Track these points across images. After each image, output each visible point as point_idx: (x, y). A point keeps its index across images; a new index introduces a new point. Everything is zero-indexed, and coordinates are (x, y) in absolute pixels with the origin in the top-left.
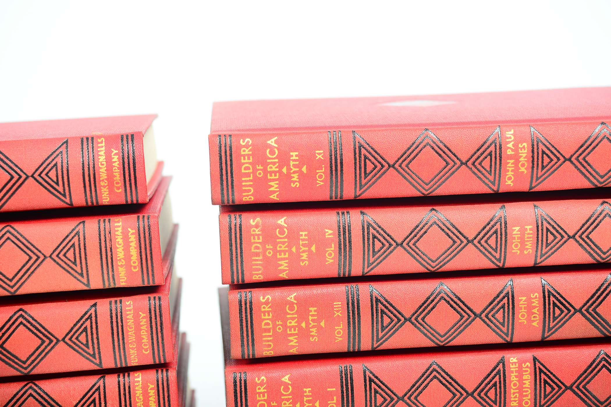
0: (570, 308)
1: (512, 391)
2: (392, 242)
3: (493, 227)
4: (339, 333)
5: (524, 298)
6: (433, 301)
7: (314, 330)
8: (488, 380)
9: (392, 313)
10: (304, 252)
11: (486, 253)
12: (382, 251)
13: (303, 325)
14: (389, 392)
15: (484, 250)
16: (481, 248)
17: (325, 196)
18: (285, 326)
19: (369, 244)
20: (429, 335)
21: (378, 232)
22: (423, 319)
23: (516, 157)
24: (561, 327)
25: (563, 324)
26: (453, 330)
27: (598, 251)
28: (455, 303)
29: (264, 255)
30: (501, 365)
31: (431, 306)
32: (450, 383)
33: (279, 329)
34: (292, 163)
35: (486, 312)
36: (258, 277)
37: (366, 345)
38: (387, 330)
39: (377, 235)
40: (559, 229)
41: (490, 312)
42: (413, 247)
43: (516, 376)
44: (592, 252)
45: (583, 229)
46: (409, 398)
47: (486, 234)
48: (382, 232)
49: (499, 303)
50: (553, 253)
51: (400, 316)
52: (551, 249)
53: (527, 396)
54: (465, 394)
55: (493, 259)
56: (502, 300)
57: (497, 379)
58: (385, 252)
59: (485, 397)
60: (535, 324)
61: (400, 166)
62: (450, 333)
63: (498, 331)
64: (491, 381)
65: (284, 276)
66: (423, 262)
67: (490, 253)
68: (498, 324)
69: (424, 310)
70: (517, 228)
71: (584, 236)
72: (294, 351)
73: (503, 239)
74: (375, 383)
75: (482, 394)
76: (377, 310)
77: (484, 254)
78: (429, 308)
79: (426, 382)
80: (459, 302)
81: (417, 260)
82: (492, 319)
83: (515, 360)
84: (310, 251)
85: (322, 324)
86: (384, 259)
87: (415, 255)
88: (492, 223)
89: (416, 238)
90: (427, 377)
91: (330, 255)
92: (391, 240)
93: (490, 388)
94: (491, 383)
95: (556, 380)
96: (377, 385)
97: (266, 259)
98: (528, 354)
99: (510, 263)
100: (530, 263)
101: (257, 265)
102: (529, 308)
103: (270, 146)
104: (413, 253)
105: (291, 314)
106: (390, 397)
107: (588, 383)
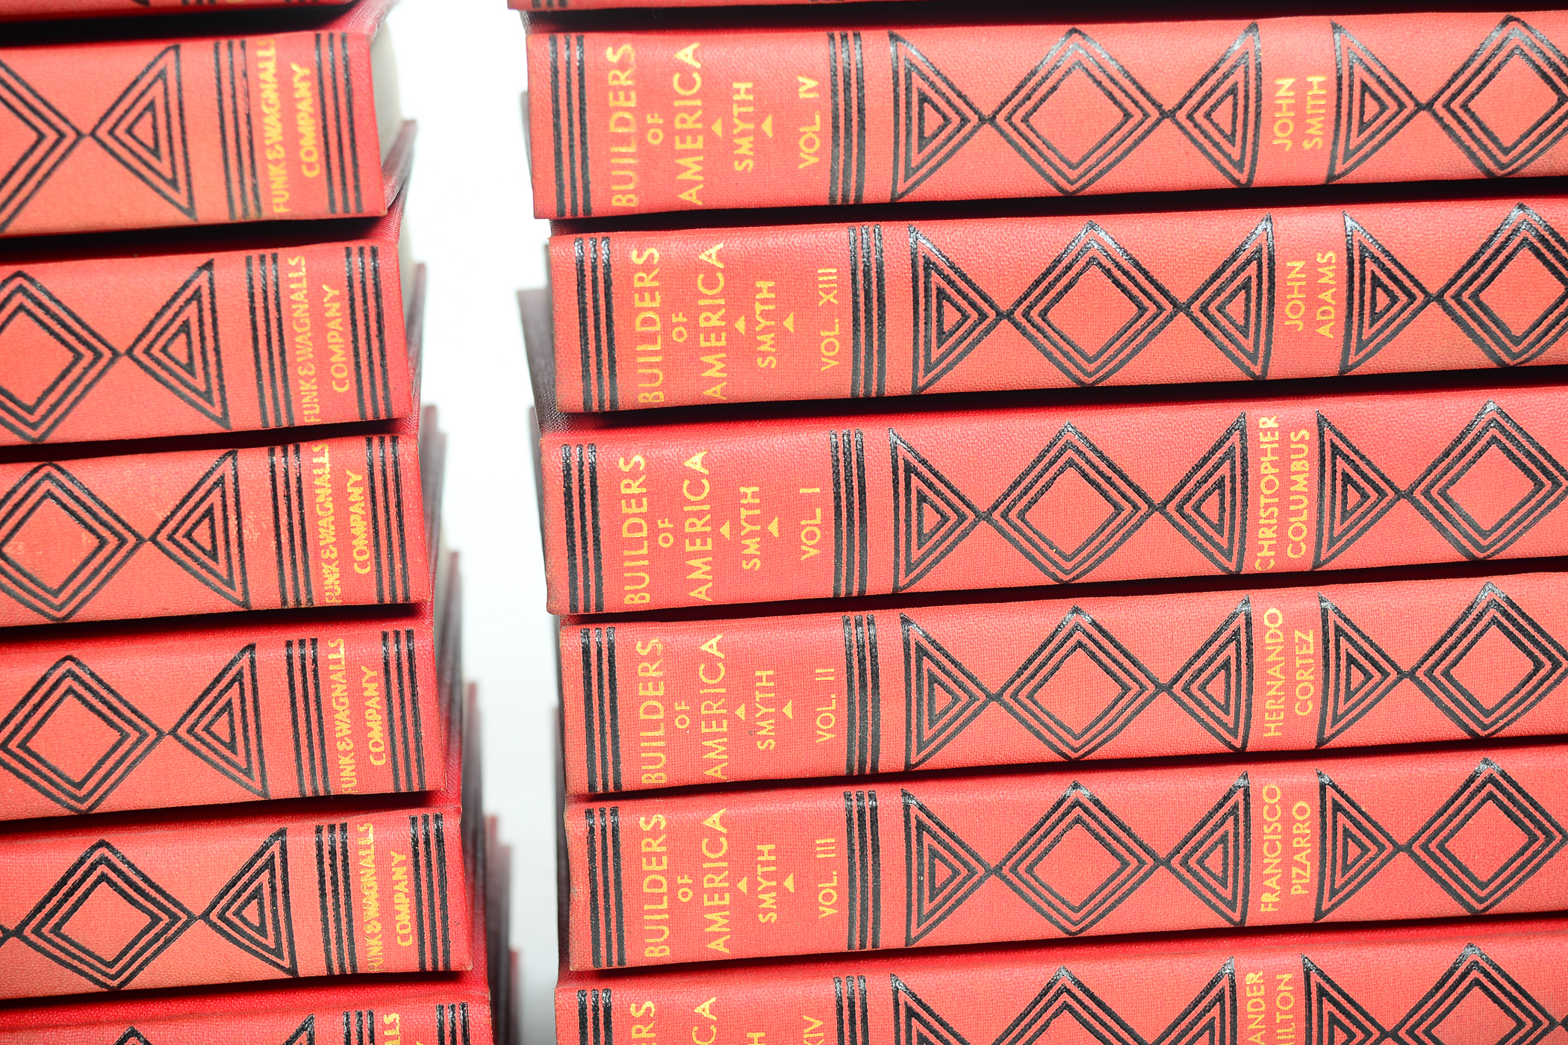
0: (1415, 291)
1: (1263, 501)
2: (970, 114)
3: (1226, 76)
4: (830, 347)
5: (1300, 265)
6: (1069, 268)
7: (768, 338)
8: (1203, 472)
9: (965, 297)
10: (743, 134)
11: (1208, 145)
12: (943, 136)
13: (741, 325)
14: (955, 499)
15: (1201, 139)
16: (1195, 133)
18: (693, 327)
19: (909, 118)
20: (1058, 355)
21: (932, 85)
22: (1043, 315)
24: (1389, 338)
25: (1395, 333)
26: (1117, 345)
27: (1491, 146)
28: (1126, 273)
29: (642, 141)
30: (1236, 436)
31: (1064, 281)
32: (1108, 480)
33: (679, 335)
35: (1203, 298)
36: (624, 200)
37: (898, 381)
38: (951, 341)
39: (931, 94)
40: (1393, 85)
41: (1212, 298)
42: (1022, 127)
43: (1273, 464)
44: (1475, 147)
45: (1454, 87)
46: (1005, 516)
47: (1208, 95)
48: (943, 87)
49: (1235, 274)
50: (1375, 149)
51: (985, 307)
52: (1372, 137)
54: (1144, 507)
55: (1225, 163)
56: (1242, 268)
57: (1225, 470)
58: (950, 138)
59: (1194, 515)
60: (1324, 331)
62: (1111, 351)
63: (1231, 347)
64: (1210, 475)
65: (692, 198)
66: (1045, 166)
67: (1216, 145)
68: (1232, 330)
69: (1046, 292)
70: (1287, 82)
71: (1455, 105)
72: (715, 393)
73: (1252, 109)
74: (918, 475)
75: (1188, 509)
76: (927, 289)
77: (1201, 147)
78: (1059, 287)
79: (1047, 476)
80: (1134, 272)
81: (1031, 162)
82: (1218, 316)
83: (1271, 423)
84: (758, 133)
85: (789, 323)
86: (948, 156)
87: (1027, 148)
88: (1224, 68)
89: (1030, 104)
90: (1052, 463)
91: (810, 143)
92: (965, 108)
93: (1208, 493)
94: (1211, 481)
95: (1372, 475)
96: (925, 481)
97: (646, 152)
98: (1306, 410)
99: (1266, 175)
100: (1315, 173)
101: (623, 167)
102: (1312, 290)
104: (1020, 141)
105: (710, 296)
106: (956, 511)
107: (1452, 482)
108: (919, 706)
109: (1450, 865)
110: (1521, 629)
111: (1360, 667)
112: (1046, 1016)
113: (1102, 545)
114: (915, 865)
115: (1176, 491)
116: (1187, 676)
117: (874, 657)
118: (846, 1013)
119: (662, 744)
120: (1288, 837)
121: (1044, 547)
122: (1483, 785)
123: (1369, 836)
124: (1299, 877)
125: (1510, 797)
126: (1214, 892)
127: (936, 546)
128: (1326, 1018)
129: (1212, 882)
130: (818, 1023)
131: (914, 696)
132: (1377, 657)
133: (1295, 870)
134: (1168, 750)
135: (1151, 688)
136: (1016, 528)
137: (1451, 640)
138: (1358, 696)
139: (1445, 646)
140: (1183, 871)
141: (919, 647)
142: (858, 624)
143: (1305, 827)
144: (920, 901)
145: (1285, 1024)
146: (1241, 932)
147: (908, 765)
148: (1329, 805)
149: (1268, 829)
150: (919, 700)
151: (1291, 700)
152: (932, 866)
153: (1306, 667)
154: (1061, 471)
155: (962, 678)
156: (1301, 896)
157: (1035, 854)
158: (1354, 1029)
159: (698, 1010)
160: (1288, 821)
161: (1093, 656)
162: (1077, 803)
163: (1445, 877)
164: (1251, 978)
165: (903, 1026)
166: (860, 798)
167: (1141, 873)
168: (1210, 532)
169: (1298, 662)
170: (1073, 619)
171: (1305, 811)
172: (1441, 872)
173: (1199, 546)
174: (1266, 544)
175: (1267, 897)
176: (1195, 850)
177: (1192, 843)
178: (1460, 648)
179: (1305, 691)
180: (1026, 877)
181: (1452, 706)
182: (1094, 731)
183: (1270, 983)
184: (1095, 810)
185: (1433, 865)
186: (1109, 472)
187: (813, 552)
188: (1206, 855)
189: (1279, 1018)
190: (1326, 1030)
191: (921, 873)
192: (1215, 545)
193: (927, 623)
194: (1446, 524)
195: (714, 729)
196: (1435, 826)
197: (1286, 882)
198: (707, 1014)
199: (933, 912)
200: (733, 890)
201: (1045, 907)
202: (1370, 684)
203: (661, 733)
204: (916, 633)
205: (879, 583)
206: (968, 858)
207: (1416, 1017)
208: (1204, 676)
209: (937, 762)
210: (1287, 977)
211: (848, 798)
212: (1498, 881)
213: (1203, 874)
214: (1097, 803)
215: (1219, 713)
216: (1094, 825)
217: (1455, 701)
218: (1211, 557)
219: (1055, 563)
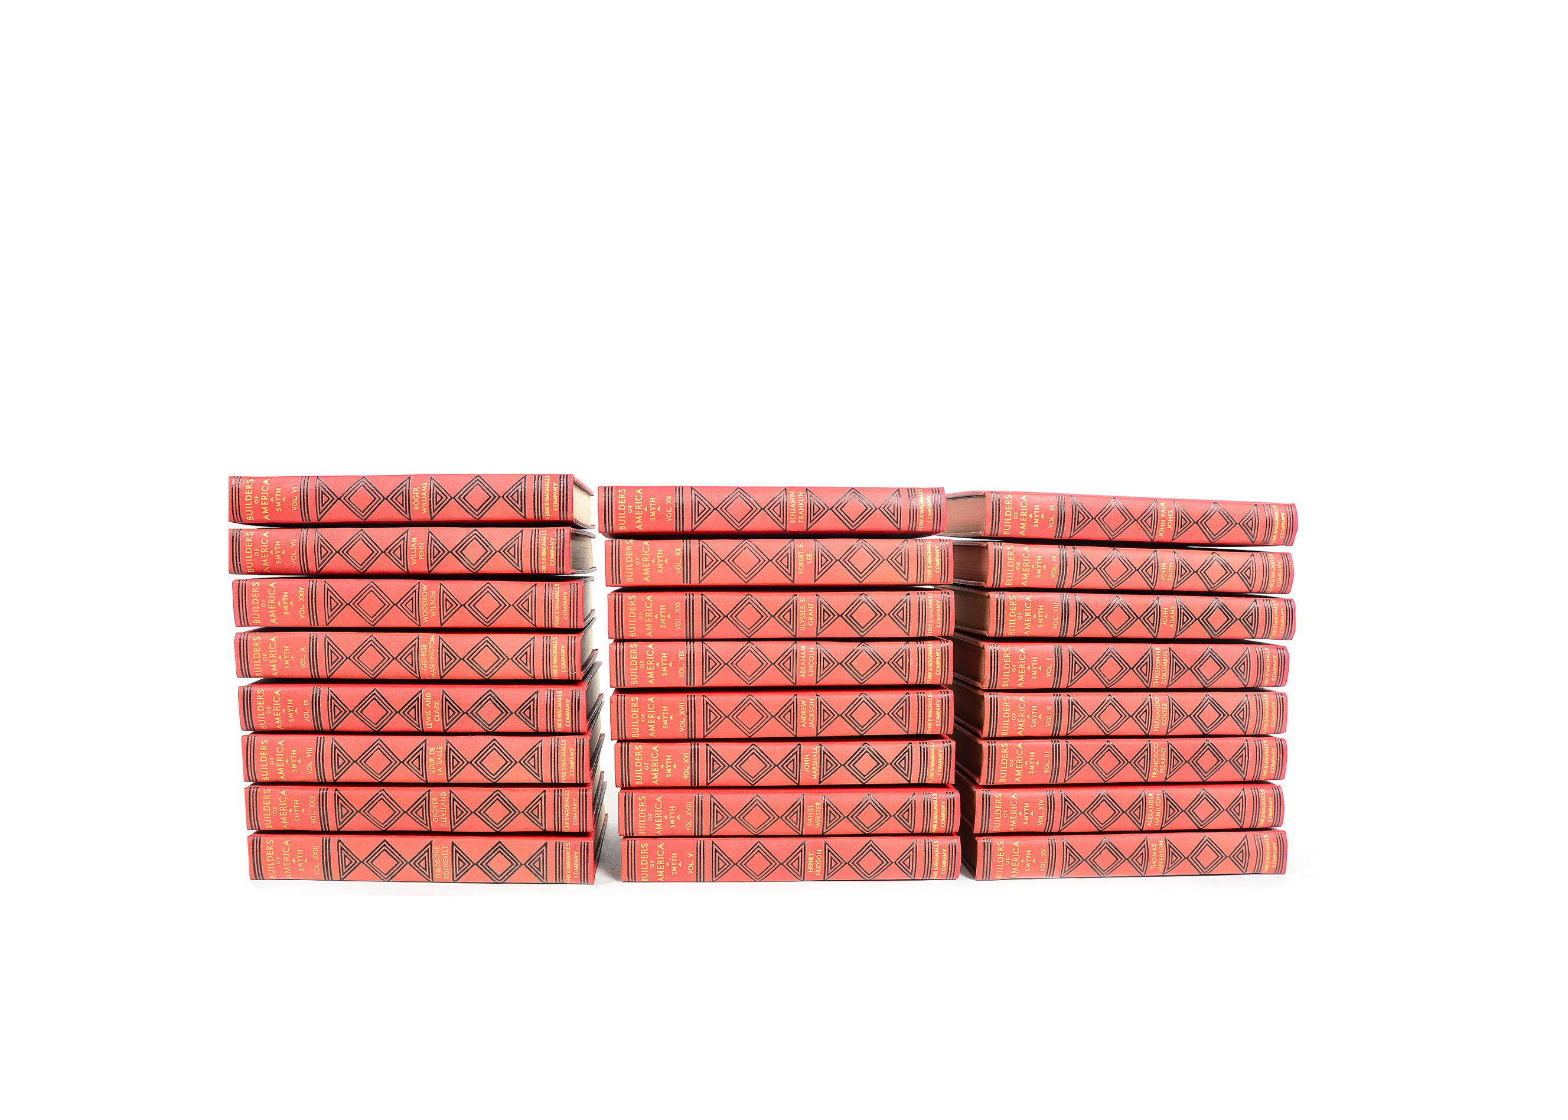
0: (1193, 617)
1: (1156, 668)
2: (1091, 567)
3: (1150, 561)
4: (1056, 623)
5: (1166, 609)
6: (1113, 606)
7: (1041, 620)
8: (1142, 660)
9: (1088, 612)
10: (1039, 568)
11: (1146, 578)
12: (1085, 572)
13: (1035, 616)
14: (1084, 664)
15: (1144, 576)
16: (1143, 575)
17: (1051, 535)
18: (1023, 616)
19: (1077, 567)
20: (1109, 628)
21: (1083, 559)
22: (1106, 618)
23: (1166, 519)
24: (1186, 629)
25: (1188, 627)
26: (1123, 626)
27: (1210, 583)
28: (1126, 608)
29: (1015, 569)
30: (1150, 651)
31: (1112, 610)
32: (1120, 661)
33: (1020, 618)
34: (1035, 512)
35: (1143, 616)
36: (1009, 584)
37: (1070, 633)
38: (1084, 623)
39: (1083, 561)
40: (1188, 566)
41: (1146, 616)
42: (1103, 571)
43: (1159, 659)
44: (1206, 583)
45: (1202, 568)
46: (1095, 669)
47: (1146, 566)
48: (1086, 560)
49: (1151, 610)
50: (1184, 582)
51: (1093, 615)
52: (1183, 579)
53: (1165, 672)
54: (1129, 668)
55: (1149, 583)
56: (1153, 609)
57: (1147, 660)
58: (1086, 572)
59: (1140, 671)
60: (1172, 626)
61: (1099, 519)
62: (1122, 628)
63: (1150, 629)
64: (1144, 661)
65: (1024, 584)
66: (1108, 581)
67: (1148, 578)
68: (1150, 624)
69: (1107, 612)
70: (1164, 564)
71: (1202, 572)
72: (1027, 634)
73: (1156, 570)
74: (1075, 657)
75: (1139, 669)
76: (1079, 610)
77: (1144, 578)
78: (1110, 611)
79: (1106, 659)
80: (1128, 608)
81: (1105, 580)
82: (1147, 621)
83: (1158, 649)
84: (1042, 568)
85: (1046, 616)
86: (1086, 577)
87: (1104, 576)
88: (1150, 559)
89: (1105, 565)
90: (1107, 656)
91: (1054, 572)
92: (1090, 565)
93: (1144, 665)
94: (1144, 662)
95: (1182, 663)
96: (1077, 658)
97: (1015, 571)
98: (1167, 646)
99: (1158, 587)
100: (1169, 587)
101: (1010, 575)
102: (1169, 615)
103: (1022, 500)
104: (1103, 574)
105: (1028, 608)
106: (1084, 666)
107: (1201, 666)
108: (1071, 718)
109: (1198, 767)
110: (1216, 706)
111: (1178, 713)
112: (1099, 802)
113: (1118, 677)
114: (1069, 760)
115: (1136, 665)
116: (1136, 713)
117: (1061, 704)
118: (1049, 799)
119: (1008, 724)
120: (1160, 757)
121: (1104, 677)
122: (1207, 746)
123: (1179, 758)
124: (1162, 768)
125: (1213, 749)
126: (1141, 771)
127: (1078, 675)
128: (1168, 806)
129: (1141, 768)
130: (1042, 802)
131: (1070, 715)
132: (1182, 711)
133: (1161, 766)
134: (1130, 734)
135: (1128, 716)
136: (1098, 672)
137: (1199, 708)
138: (1177, 721)
139: (1198, 709)
140: (1134, 765)
141: (1072, 702)
142: (1057, 696)
143: (1164, 755)
144: (1069, 770)
145: (1158, 807)
146: (1146, 784)
147: (1067, 734)
148: (1170, 749)
149: (1155, 755)
150: (1072, 716)
151: (1161, 721)
152: (1073, 760)
153: (1165, 713)
154: (1109, 658)
155: (1082, 711)
156: (1162, 774)
157: (1098, 759)
158: (1175, 809)
159: (1012, 796)
160: (1160, 753)
161: (1114, 707)
162: (1109, 746)
163: (1197, 770)
164: (1150, 795)
165: (1063, 803)
166: (1055, 742)
167: (1124, 765)
168: (1144, 676)
169: (1163, 711)
170: (1108, 698)
171: (1164, 750)
172: (1196, 768)
173: (1141, 679)
174: (1156, 680)
175: (1154, 773)
176: (1137, 759)
177: (1136, 758)
178: (1202, 710)
179: (1164, 719)
180: (1096, 764)
181: (1199, 725)
182: (1113, 727)
183: (1155, 796)
184: (1113, 747)
185: (1194, 766)
186: (1120, 659)
187: (1049, 675)
188: (1140, 761)
189: (1157, 805)
190: (1168, 809)
191: (1070, 762)
192: (1144, 679)
193: (1074, 697)
194: (1199, 677)
195: (1021, 721)
196: (1195, 756)
197: (1159, 769)
198: (1014, 798)
199: (1072, 773)
200: (1024, 764)
201: (1100, 773)
202: (1180, 718)
203: (1008, 721)
204: (1072, 698)
205: (1063, 685)
206: (1082, 759)
207: (1190, 807)
208: (1141, 713)
209: (1074, 734)
210: (1159, 795)
211: (1052, 741)
212: (1210, 772)
213: (1139, 766)
214: (1114, 746)
215: (1144, 724)
216: (1113, 752)
217: (1200, 724)
218: (1143, 682)
219: (1106, 682)
